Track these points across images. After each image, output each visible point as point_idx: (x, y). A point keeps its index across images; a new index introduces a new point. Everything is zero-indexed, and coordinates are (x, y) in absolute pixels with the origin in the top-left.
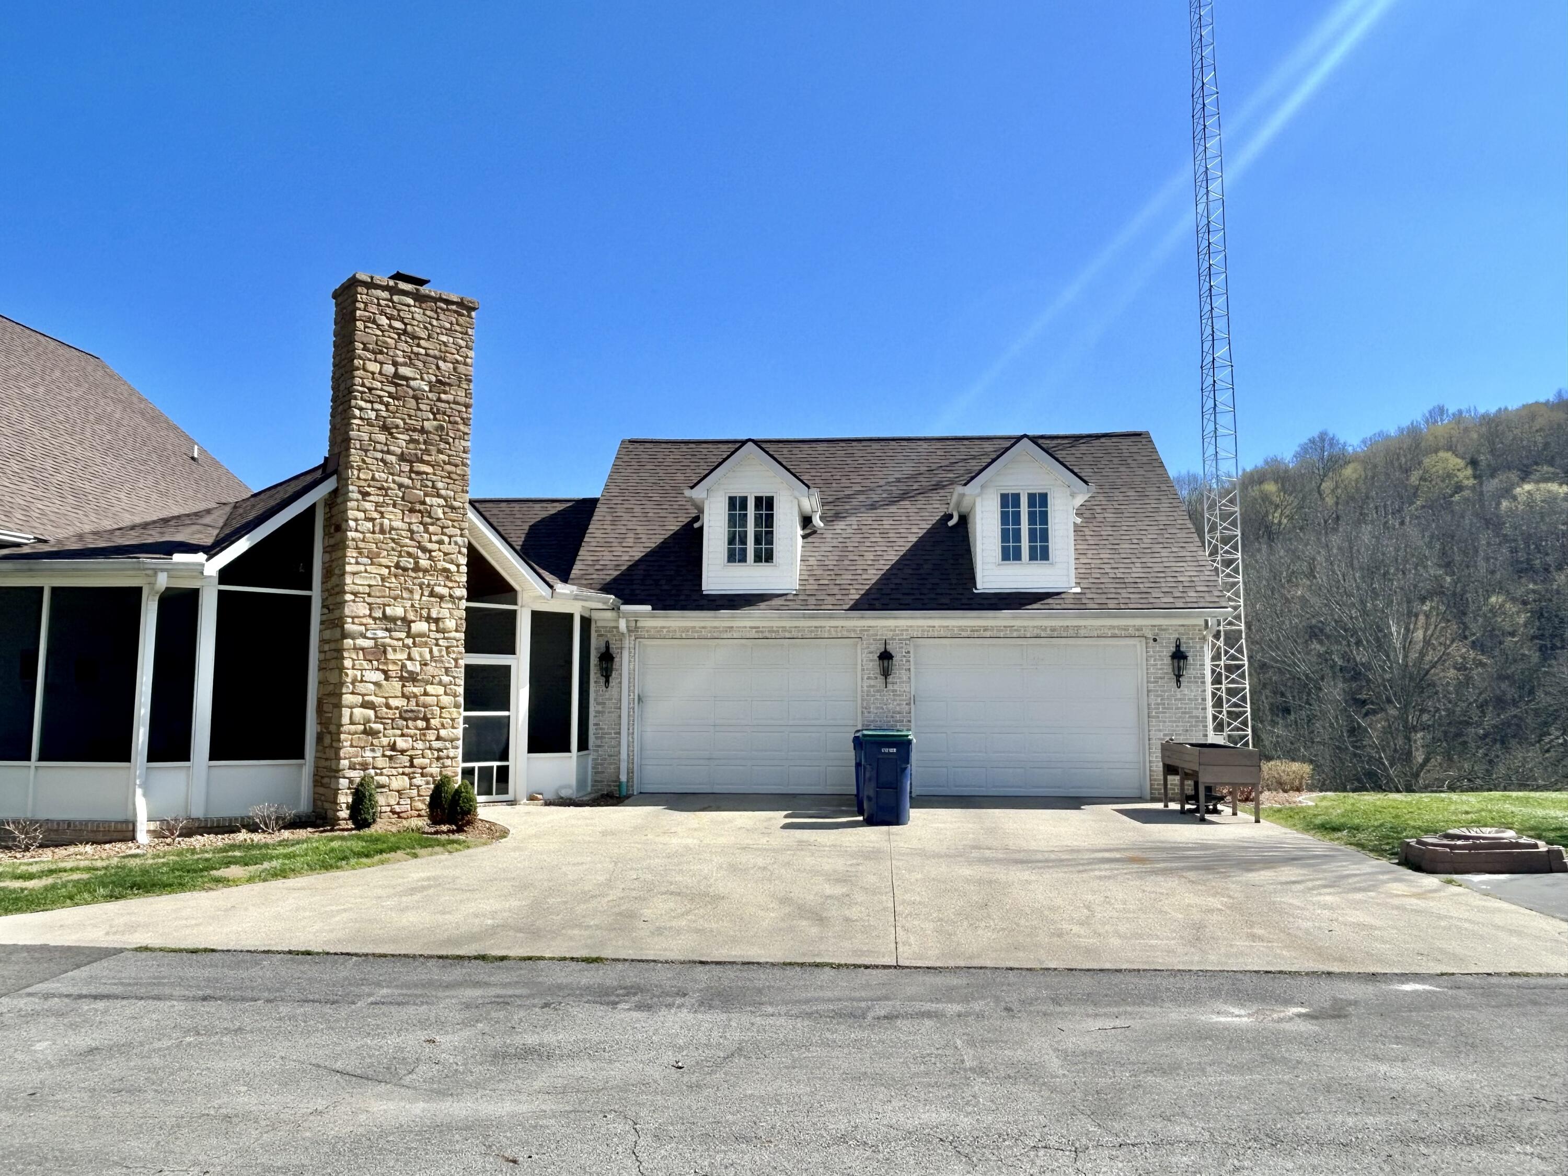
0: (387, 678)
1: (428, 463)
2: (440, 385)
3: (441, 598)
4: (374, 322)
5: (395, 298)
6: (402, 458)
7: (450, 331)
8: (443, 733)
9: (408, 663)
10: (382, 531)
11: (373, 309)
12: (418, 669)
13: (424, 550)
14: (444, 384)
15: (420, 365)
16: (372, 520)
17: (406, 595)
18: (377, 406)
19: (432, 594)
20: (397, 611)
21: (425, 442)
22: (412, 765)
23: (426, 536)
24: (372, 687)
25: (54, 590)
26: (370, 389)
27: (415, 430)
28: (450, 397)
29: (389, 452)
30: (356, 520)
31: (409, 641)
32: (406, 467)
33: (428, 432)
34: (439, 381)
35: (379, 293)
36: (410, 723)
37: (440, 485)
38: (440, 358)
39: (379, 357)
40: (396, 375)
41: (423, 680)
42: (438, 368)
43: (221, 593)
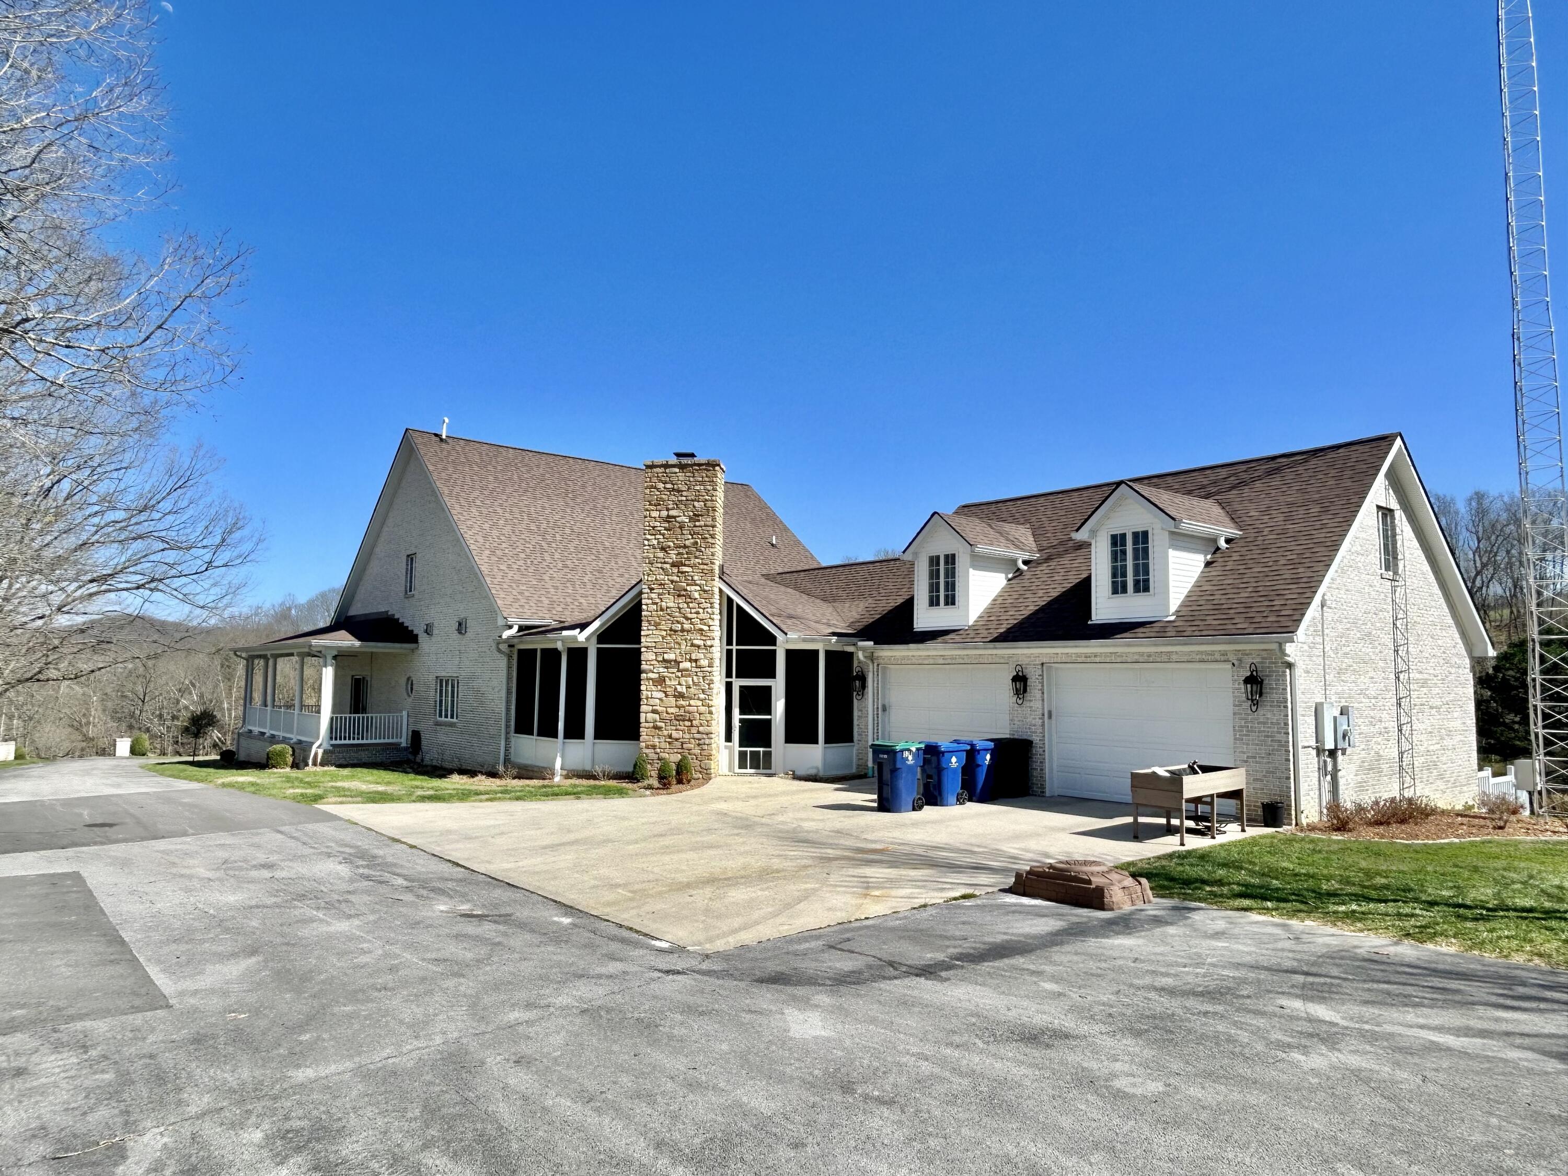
0: (667, 696)
1: (688, 566)
2: (695, 517)
3: (699, 647)
4: (655, 488)
5: (667, 471)
6: (673, 565)
7: (702, 483)
8: (701, 729)
9: (678, 687)
10: (662, 610)
11: (655, 480)
12: (684, 690)
13: (687, 619)
14: (698, 516)
15: (683, 507)
16: (656, 604)
17: (677, 646)
18: (658, 537)
19: (692, 645)
20: (671, 656)
21: (687, 553)
22: (682, 748)
23: (688, 610)
24: (658, 701)
25: (542, 650)
26: (654, 527)
27: (680, 547)
28: (702, 523)
29: (665, 563)
30: (647, 605)
31: (679, 674)
32: (675, 570)
33: (688, 547)
34: (695, 515)
35: (658, 470)
36: (681, 723)
37: (696, 578)
38: (695, 500)
39: (659, 507)
40: (668, 516)
41: (688, 697)
42: (694, 507)
43: (598, 649)
